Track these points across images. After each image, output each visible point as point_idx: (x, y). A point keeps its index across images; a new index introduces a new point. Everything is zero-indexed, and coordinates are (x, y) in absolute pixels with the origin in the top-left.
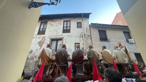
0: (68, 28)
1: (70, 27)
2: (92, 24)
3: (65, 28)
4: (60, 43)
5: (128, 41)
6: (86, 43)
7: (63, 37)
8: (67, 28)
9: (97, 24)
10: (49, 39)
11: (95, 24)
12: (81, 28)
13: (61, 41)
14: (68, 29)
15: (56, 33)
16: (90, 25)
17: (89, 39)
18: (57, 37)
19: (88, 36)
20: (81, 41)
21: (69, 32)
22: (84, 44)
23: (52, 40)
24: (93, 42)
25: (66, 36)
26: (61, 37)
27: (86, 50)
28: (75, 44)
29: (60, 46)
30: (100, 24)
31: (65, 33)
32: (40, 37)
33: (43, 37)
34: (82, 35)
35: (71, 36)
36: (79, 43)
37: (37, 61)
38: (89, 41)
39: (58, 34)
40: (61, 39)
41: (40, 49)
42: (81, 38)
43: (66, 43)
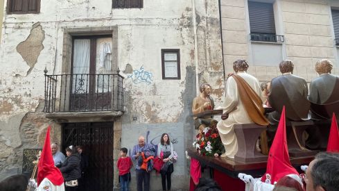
4: (103, 48)
6: (202, 50)
7: (116, 27)
10: (61, 34)
13: (109, 42)
15: (88, 8)
17: (214, 36)
19: (212, 21)
20: (186, 41)
21: (140, 5)
22: (196, 54)
23: (75, 37)
24: (229, 47)
25: (128, 22)
26: (107, 24)
27: (200, 75)
28: (164, 51)
29: (105, 60)
31: (123, 7)
32: (22, 23)
33: (35, 22)
34: (189, 19)
35: (148, 20)
36: (177, 51)
37: (26, 114)
38: (213, 43)
39: (96, 11)
40: (108, 34)
41: (32, 73)
42: (184, 29)
43: (129, 47)
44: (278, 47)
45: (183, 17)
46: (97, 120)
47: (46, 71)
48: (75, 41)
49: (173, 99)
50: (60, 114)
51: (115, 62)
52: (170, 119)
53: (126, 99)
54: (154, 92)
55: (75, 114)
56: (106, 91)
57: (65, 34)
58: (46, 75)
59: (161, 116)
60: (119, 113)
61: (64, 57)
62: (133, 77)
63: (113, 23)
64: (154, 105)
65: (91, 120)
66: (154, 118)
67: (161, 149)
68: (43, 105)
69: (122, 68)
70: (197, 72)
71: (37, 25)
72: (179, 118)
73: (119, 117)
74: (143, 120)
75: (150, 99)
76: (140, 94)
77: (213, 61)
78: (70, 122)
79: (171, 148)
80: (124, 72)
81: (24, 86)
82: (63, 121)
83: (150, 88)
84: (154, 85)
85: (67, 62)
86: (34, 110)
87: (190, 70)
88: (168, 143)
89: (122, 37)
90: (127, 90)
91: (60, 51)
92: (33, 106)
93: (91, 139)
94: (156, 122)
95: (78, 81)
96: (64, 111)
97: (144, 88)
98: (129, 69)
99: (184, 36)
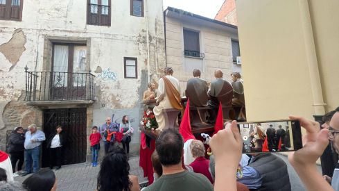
0: (105, 12)
1: (109, 7)
2: (170, 9)
3: (94, 10)
4: (79, 53)
5: (235, 61)
6: (153, 60)
7: (90, 38)
8: (100, 10)
9: (182, 11)
10: (42, 40)
11: (177, 11)
12: (143, 15)
13: (84, 49)
14: (103, 13)
15: (66, 22)
16: (164, 13)
17: (161, 51)
18: (69, 35)
19: (159, 41)
20: (142, 53)
21: (108, 24)
22: (148, 62)
23: (54, 43)
24: (170, 59)
25: (98, 35)
26: (82, 35)
27: (151, 76)
28: (126, 59)
29: (81, 62)
30: (189, 14)
31: (95, 24)
32: (4, 28)
33: (17, 28)
34: (144, 37)
35: (114, 35)
36: (135, 59)
37: (9, 103)
38: (160, 55)
39: (73, 25)
40: (83, 43)
41: (14, 69)
42: (141, 45)
43: (99, 54)
44: (201, 61)
45: (140, 36)
46: (73, 106)
47: (26, 69)
48: (55, 46)
49: (131, 92)
50: (40, 102)
51: (88, 64)
52: (129, 106)
53: (96, 91)
54: (118, 87)
55: (54, 102)
56: (80, 85)
57: (45, 40)
58: (26, 72)
59: (123, 103)
60: (90, 101)
61: (44, 58)
62: (102, 76)
63: (87, 36)
64: (118, 96)
65: (68, 107)
66: (117, 105)
67: (122, 126)
68: (24, 95)
69: (93, 69)
70: (149, 74)
71: (19, 30)
72: (136, 105)
73: (91, 104)
74: (110, 106)
75: (115, 92)
76: (107, 88)
77: (160, 67)
78: (50, 108)
79: (129, 125)
80: (95, 72)
81: (6, 80)
82: (43, 108)
83: (115, 84)
84: (118, 82)
85: (48, 61)
86: (16, 99)
87: (144, 72)
88: (127, 122)
89: (94, 46)
90: (97, 85)
91: (41, 53)
92: (16, 96)
93: (69, 121)
94: (119, 108)
95: (56, 78)
96: (44, 100)
97: (111, 83)
98: (99, 70)
99: (141, 49)
